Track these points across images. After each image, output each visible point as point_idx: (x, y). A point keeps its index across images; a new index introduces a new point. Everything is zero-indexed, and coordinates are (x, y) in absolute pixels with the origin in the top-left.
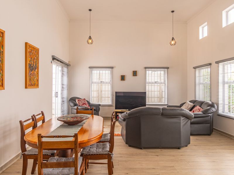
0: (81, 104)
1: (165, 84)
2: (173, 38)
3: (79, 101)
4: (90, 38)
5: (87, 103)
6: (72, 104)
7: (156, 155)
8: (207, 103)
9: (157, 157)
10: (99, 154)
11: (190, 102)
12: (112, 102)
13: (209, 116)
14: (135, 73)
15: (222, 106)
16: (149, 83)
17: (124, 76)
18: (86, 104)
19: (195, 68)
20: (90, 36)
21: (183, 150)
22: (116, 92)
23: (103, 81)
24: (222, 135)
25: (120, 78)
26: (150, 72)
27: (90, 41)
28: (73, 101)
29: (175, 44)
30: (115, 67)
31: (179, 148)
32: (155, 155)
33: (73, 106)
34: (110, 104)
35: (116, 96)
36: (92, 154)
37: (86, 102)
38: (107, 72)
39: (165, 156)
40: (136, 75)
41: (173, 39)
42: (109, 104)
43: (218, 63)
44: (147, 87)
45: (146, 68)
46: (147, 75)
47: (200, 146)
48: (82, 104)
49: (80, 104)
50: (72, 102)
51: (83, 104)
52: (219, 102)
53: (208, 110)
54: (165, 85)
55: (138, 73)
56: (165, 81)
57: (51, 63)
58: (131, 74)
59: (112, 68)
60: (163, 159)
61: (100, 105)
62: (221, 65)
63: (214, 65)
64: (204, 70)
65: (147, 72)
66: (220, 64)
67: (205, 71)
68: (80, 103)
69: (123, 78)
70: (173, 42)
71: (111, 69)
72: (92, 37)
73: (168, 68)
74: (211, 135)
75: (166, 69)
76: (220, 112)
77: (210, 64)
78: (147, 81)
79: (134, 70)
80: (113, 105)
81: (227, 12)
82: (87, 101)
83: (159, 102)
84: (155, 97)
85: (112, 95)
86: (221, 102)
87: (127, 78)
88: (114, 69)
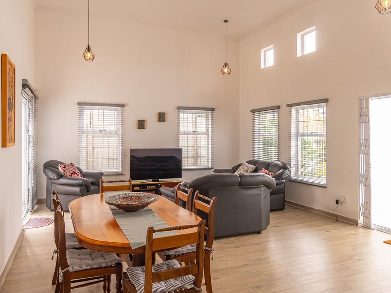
0: (68, 174)
1: (208, 136)
2: (226, 63)
3: (64, 168)
4: (89, 49)
5: (77, 171)
6: (52, 175)
7: (236, 247)
8: (276, 165)
9: (238, 248)
10: (193, 252)
11: (249, 162)
12: (122, 167)
13: (284, 182)
14: (162, 117)
15: (294, 167)
16: (185, 133)
17: (144, 121)
18: (76, 174)
19: (253, 111)
20: (89, 46)
21: (264, 233)
22: (131, 150)
23: (104, 129)
24: (296, 208)
25: (135, 125)
26: (186, 115)
28: (53, 169)
29: (229, 73)
30: (127, 105)
31: (259, 233)
32: (233, 247)
33: (55, 178)
34: (119, 172)
35: (132, 157)
36: (183, 254)
37: (77, 169)
38: (112, 112)
39: (248, 245)
41: (226, 65)
42: (117, 172)
43: (290, 106)
44: (180, 140)
45: (179, 108)
46: (181, 120)
47: (281, 226)
48: (70, 173)
50: (53, 172)
51: (72, 174)
52: (292, 163)
53: (282, 174)
54: (208, 138)
55: (167, 117)
56: (208, 130)
58: (156, 118)
59: (122, 106)
60: (248, 250)
61: (102, 174)
62: (294, 110)
63: (284, 108)
64: (268, 115)
65: (181, 115)
66: (293, 108)
67: (270, 118)
68: (67, 171)
69: (141, 124)
70: (226, 70)
71: (120, 108)
72: (92, 48)
73: (212, 110)
74: (285, 210)
75: (210, 112)
76: (293, 176)
77: (278, 107)
78: (181, 130)
79: (160, 112)
80: (124, 173)
81: (303, 36)
82: (77, 167)
83: (194, 165)
84: (189, 157)
85: (123, 155)
86: (293, 162)
87: (148, 125)
88: (126, 109)
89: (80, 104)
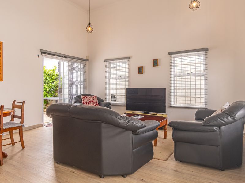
3: (84, 98)
4: (89, 25)
5: (96, 101)
14: (156, 63)
17: (142, 67)
18: (94, 102)
20: (89, 23)
25: (136, 71)
27: (90, 29)
30: (132, 57)
38: (124, 64)
40: (157, 66)
45: (170, 54)
48: (88, 102)
49: (85, 102)
57: (38, 57)
58: (151, 64)
59: (128, 58)
68: (86, 100)
69: (140, 70)
71: (127, 60)
72: (91, 24)
87: (145, 70)
88: (131, 60)
89: (105, 61)
